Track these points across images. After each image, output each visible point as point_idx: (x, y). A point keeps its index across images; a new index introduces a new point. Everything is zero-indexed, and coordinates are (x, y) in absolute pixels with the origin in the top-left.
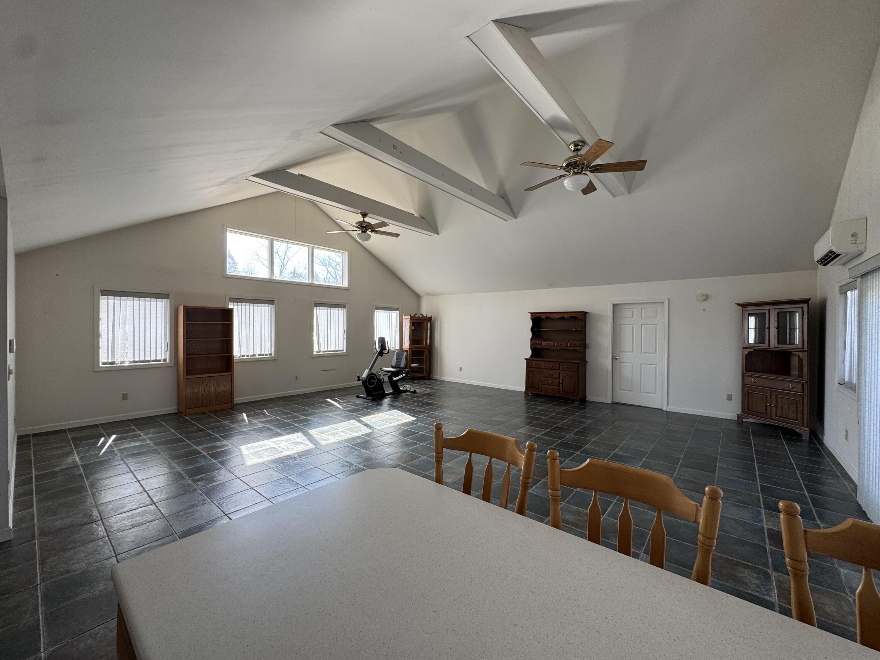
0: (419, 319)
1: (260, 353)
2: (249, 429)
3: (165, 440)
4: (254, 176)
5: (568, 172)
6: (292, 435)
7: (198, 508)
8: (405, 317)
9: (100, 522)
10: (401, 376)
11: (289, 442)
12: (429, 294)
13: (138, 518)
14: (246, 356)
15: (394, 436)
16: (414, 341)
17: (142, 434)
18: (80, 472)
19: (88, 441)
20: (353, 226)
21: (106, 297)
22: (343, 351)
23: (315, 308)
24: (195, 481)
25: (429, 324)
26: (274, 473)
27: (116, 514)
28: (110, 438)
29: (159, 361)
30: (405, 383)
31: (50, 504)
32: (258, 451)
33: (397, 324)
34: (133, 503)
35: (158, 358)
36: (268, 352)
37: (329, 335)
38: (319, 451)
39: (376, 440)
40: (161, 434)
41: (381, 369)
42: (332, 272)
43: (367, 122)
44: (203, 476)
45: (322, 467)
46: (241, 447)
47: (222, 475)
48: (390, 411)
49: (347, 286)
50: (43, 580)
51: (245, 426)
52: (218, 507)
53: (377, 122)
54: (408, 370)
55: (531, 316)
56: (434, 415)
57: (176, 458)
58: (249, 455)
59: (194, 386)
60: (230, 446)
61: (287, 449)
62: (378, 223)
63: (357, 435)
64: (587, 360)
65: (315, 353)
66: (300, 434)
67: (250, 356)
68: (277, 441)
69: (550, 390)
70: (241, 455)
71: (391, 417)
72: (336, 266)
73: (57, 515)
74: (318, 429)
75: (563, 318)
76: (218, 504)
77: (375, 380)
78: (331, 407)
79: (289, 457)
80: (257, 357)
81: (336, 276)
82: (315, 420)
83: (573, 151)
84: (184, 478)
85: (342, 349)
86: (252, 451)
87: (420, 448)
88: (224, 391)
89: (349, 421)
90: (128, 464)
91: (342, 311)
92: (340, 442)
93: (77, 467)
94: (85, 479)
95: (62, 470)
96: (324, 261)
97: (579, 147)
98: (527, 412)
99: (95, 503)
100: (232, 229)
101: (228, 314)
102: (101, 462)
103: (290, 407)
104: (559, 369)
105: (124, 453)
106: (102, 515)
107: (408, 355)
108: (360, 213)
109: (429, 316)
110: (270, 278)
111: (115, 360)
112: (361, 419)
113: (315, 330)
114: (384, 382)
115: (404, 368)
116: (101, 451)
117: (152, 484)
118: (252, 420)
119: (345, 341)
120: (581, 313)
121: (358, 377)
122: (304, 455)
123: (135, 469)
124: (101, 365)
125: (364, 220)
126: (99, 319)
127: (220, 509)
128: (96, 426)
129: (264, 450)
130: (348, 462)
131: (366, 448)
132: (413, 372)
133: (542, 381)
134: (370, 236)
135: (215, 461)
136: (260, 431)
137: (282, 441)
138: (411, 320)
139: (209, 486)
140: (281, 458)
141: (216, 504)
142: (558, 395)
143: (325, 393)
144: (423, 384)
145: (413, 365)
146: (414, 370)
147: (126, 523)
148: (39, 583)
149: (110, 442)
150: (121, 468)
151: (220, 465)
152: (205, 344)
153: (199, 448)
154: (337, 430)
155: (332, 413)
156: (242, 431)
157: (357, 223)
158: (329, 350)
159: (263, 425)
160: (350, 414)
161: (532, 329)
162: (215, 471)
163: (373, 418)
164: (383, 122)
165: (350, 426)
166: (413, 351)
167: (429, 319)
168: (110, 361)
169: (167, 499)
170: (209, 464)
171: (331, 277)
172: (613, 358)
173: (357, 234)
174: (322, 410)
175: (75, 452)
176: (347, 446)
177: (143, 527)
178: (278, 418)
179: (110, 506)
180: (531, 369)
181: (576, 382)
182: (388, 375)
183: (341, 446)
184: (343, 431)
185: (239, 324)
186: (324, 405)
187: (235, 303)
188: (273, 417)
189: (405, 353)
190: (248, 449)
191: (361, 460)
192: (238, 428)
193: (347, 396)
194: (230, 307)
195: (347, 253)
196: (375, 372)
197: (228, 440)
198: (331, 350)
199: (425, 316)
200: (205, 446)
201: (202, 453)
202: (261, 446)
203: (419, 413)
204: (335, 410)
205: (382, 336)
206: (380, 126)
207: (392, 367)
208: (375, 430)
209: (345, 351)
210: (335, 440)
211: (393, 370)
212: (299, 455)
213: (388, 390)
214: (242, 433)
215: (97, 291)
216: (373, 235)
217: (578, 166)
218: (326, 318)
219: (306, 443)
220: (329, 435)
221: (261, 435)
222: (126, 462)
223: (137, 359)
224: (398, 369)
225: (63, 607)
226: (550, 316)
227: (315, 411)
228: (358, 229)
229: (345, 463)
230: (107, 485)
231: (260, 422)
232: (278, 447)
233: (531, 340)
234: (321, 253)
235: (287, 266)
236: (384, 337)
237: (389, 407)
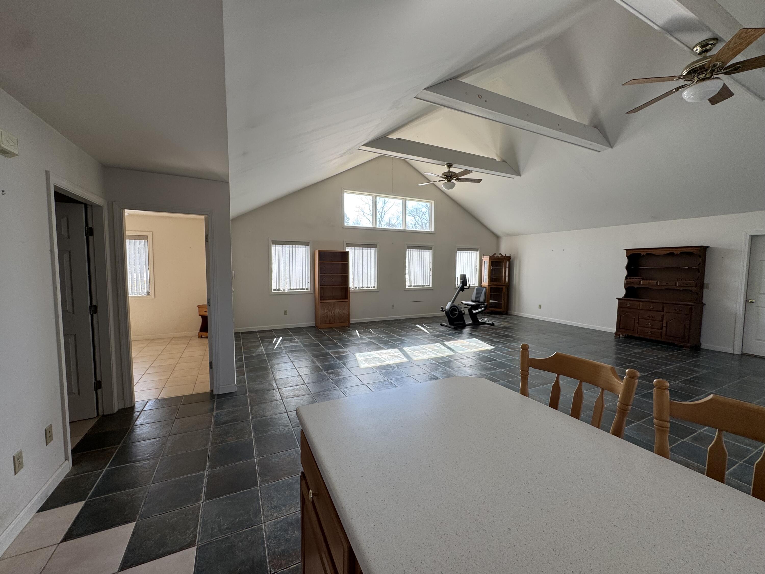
0: (498, 258)
1: (367, 286)
2: (361, 342)
3: (309, 344)
4: (364, 145)
5: (690, 81)
6: (391, 350)
7: (331, 392)
8: (485, 257)
9: (277, 390)
10: (480, 310)
11: (389, 355)
12: (509, 235)
13: (297, 392)
14: (357, 288)
15: (474, 360)
16: (492, 279)
17: (296, 338)
18: (265, 358)
19: (268, 339)
20: (440, 177)
21: (275, 245)
22: (429, 286)
23: (407, 250)
24: (329, 373)
25: (508, 263)
26: (379, 376)
27: (285, 387)
28: (279, 339)
29: (304, 289)
30: (483, 317)
31: (252, 374)
32: (368, 359)
33: (476, 263)
34: (294, 382)
35: (304, 288)
36: (373, 286)
37: (418, 273)
38: (411, 365)
39: (458, 362)
40: (307, 340)
41: (462, 302)
42: (419, 221)
43: (455, 78)
44: (333, 371)
45: (415, 377)
46: (356, 354)
47: (345, 372)
48: (470, 339)
49: (433, 231)
50: (253, 418)
51: (357, 340)
52: (344, 394)
53: (463, 77)
54: (487, 305)
55: (627, 252)
56: (512, 347)
57: (315, 356)
58: (362, 360)
59: (325, 308)
60: (349, 353)
61: (387, 360)
62: (462, 171)
63: (442, 355)
64: (704, 302)
65: (407, 287)
66: (396, 350)
67: (360, 288)
68: (381, 353)
69: (649, 333)
70: (356, 360)
71: (471, 344)
72: (422, 216)
73: (256, 382)
74: (411, 347)
75: (671, 254)
76: (343, 391)
77: (457, 311)
78: (420, 332)
79: (389, 366)
80: (365, 289)
81: (422, 224)
82: (408, 340)
83: (699, 54)
84: (322, 371)
85: (428, 284)
86: (363, 358)
87: (498, 373)
88: (343, 313)
89: (435, 344)
90: (289, 357)
91: (429, 252)
92: (428, 360)
93: (264, 354)
94: (268, 363)
95: (257, 356)
96: (412, 212)
97: (709, 47)
98: (617, 354)
99: (274, 378)
100: (348, 191)
101: (345, 256)
102: (275, 353)
103: (389, 329)
104: (663, 311)
105: (287, 349)
106: (278, 386)
107: (487, 291)
108: (446, 164)
109: (508, 255)
110: (374, 227)
111: (280, 288)
112: (445, 343)
113: (407, 268)
114: (464, 314)
115: (483, 303)
116: (275, 347)
117: (303, 371)
118: (362, 336)
119: (431, 278)
120: (699, 249)
121: (442, 308)
122: (400, 366)
123: (294, 361)
124: (273, 291)
125: (449, 171)
126: (271, 260)
127: (345, 395)
128: (271, 331)
129: (371, 358)
130: (435, 376)
131: (449, 367)
132: (492, 307)
133: (638, 323)
134: (455, 184)
135: (340, 362)
136: (368, 344)
137: (384, 353)
138: (490, 259)
139: (337, 378)
140: (384, 366)
141: (342, 391)
142: (660, 340)
143: (415, 320)
144: (501, 318)
145: (491, 301)
146: (493, 305)
147: (291, 393)
148: (251, 419)
149: (279, 342)
150: (286, 359)
151: (343, 365)
152: (331, 278)
153: (329, 352)
154: (426, 350)
155: (421, 336)
156: (356, 343)
157: (443, 174)
158: (418, 285)
159: (370, 340)
160: (436, 338)
161: (628, 267)
162: (340, 368)
163: (455, 343)
164: (469, 76)
165: (436, 348)
166: (491, 288)
167: (508, 259)
168: (277, 289)
169: (313, 383)
170: (336, 363)
171: (418, 225)
172: (747, 301)
173: (443, 184)
174: (413, 333)
175: (262, 345)
176: (434, 363)
177: (300, 398)
178: (380, 336)
179: (282, 382)
180: (624, 309)
181: (687, 327)
182: (469, 308)
183: (429, 362)
184: (431, 352)
185: (353, 263)
186: (414, 329)
187: (350, 248)
188: (377, 335)
189: (484, 289)
190: (360, 356)
191: (446, 376)
192: (353, 340)
193: (433, 324)
194: (347, 250)
195: (433, 202)
196: (457, 305)
197: (347, 348)
198: (420, 285)
199: (504, 255)
200: (333, 351)
201: (332, 355)
202: (370, 356)
203: (497, 343)
204: (424, 334)
205: (463, 273)
206: (466, 80)
207: (472, 301)
208: (456, 353)
209: (431, 286)
210: (424, 357)
211: (473, 304)
212: (397, 365)
213: (469, 321)
214: (356, 344)
215: (270, 242)
216: (458, 183)
217: (707, 70)
218: (416, 259)
219: (402, 357)
220: (419, 353)
221: (369, 347)
222: (289, 355)
223: (292, 288)
224: (478, 303)
225: (263, 436)
226: (652, 253)
227: (408, 333)
228: (444, 179)
229: (433, 377)
230: (279, 368)
231: (368, 338)
232: (381, 357)
233: (626, 278)
234: (412, 204)
235: (384, 219)
236: (465, 274)
237: (469, 336)
